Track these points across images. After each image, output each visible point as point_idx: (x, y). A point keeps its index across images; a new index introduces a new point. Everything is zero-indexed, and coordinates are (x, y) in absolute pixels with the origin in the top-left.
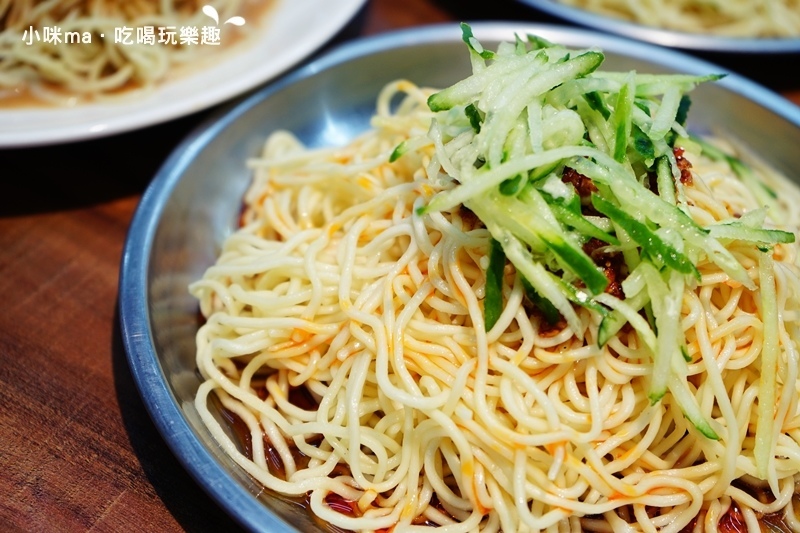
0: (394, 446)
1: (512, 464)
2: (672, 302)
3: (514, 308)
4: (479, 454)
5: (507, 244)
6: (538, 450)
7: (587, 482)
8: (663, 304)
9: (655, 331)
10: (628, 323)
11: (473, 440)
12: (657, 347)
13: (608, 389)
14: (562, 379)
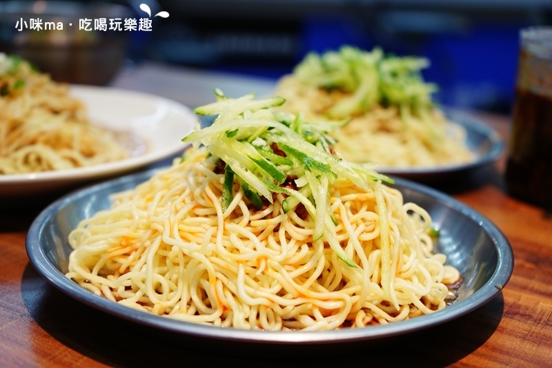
0: (174, 287)
1: (236, 275)
2: (322, 189)
3: (238, 199)
4: (220, 276)
5: (232, 163)
6: (253, 269)
7: (281, 285)
8: (318, 191)
9: (315, 206)
10: (301, 203)
11: (217, 269)
12: (316, 213)
13: (292, 242)
14: (266, 238)
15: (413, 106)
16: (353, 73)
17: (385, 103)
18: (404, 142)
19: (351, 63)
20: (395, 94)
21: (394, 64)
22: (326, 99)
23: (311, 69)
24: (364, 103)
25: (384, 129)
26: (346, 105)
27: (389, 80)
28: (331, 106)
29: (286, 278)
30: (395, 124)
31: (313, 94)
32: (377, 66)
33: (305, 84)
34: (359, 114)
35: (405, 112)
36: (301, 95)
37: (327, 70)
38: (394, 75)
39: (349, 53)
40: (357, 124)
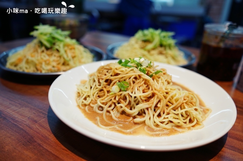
2: (62, 45)
10: (57, 49)
15: (170, 46)
16: (152, 37)
17: (161, 45)
18: (167, 57)
19: (152, 33)
20: (164, 43)
21: (164, 34)
22: (144, 44)
23: (139, 34)
24: (155, 46)
25: (161, 53)
26: (150, 46)
27: (163, 39)
28: (145, 46)
29: (54, 64)
30: (164, 52)
31: (140, 43)
32: (159, 34)
33: (138, 39)
34: (154, 49)
35: (167, 48)
36: (137, 42)
37: (144, 35)
38: (164, 37)
39: (151, 30)
40: (153, 52)
